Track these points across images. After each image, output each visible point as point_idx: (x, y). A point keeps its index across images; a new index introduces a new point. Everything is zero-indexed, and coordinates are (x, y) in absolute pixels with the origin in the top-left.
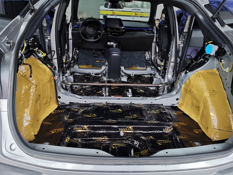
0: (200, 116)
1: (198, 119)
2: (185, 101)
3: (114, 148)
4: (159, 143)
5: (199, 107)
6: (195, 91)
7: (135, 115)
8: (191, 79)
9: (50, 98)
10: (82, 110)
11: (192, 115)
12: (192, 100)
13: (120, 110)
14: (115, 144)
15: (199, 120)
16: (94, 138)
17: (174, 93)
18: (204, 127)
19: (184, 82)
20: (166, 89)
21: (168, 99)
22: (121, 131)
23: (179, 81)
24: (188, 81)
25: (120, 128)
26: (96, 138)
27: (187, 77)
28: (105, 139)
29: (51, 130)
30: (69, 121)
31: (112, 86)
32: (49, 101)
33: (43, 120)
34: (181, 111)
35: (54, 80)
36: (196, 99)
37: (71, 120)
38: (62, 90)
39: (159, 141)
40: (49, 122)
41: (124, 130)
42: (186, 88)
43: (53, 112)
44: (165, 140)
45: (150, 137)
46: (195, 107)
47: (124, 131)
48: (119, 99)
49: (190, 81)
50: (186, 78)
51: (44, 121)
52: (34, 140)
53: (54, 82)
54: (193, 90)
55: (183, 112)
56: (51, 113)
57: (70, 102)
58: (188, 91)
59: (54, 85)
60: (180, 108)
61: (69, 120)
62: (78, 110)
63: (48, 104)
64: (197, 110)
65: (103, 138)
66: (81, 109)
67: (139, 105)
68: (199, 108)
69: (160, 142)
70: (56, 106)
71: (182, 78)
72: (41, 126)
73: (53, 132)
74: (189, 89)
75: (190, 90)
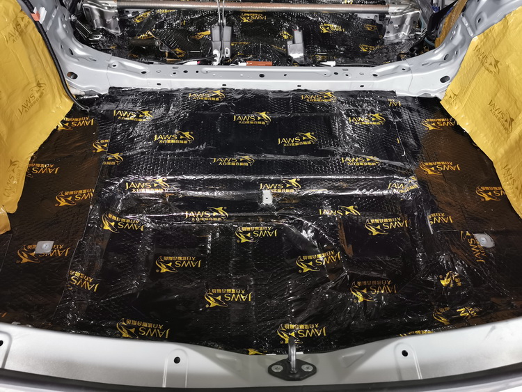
0: (506, 147)
1: (496, 151)
2: (470, 90)
3: (244, 240)
4: (373, 230)
5: (512, 120)
6: (513, 68)
7: (308, 134)
8: (511, 22)
9: (39, 85)
10: (148, 117)
11: (482, 135)
12: (496, 94)
13: (263, 114)
14: (248, 229)
15: (500, 156)
16: (187, 213)
17: (438, 55)
18: (510, 181)
19: (481, 27)
20: (408, 20)
21: (414, 75)
22: (264, 191)
23: (464, 20)
24: (497, 27)
25: (264, 182)
26: (193, 215)
27: (499, 14)
28: (219, 217)
29: (57, 192)
30: (111, 160)
31: (244, 13)
32: (37, 95)
33: (32, 158)
34: (448, 116)
35: (36, 23)
36: (509, 93)
37: (116, 155)
38: (79, 50)
39: (373, 221)
40: (50, 163)
41: (273, 188)
42: (483, 50)
43: (61, 127)
44: (390, 220)
45: (349, 210)
46: (500, 115)
47: (275, 191)
48: (262, 76)
49: (506, 27)
50: (493, 16)
51: (36, 162)
52: (7, 232)
53: (40, 32)
54: (508, 61)
55: (453, 120)
56: (55, 131)
57: (110, 88)
58: (489, 62)
59: (42, 42)
60: (446, 107)
61: (110, 158)
62: (138, 117)
63: (36, 106)
64: (502, 128)
65: (215, 214)
66: (146, 113)
67: (321, 94)
68: (510, 124)
69: (375, 225)
70: (67, 106)
71: (480, 13)
72: (27, 179)
73: (63, 203)
74: (496, 55)
75: (497, 62)
